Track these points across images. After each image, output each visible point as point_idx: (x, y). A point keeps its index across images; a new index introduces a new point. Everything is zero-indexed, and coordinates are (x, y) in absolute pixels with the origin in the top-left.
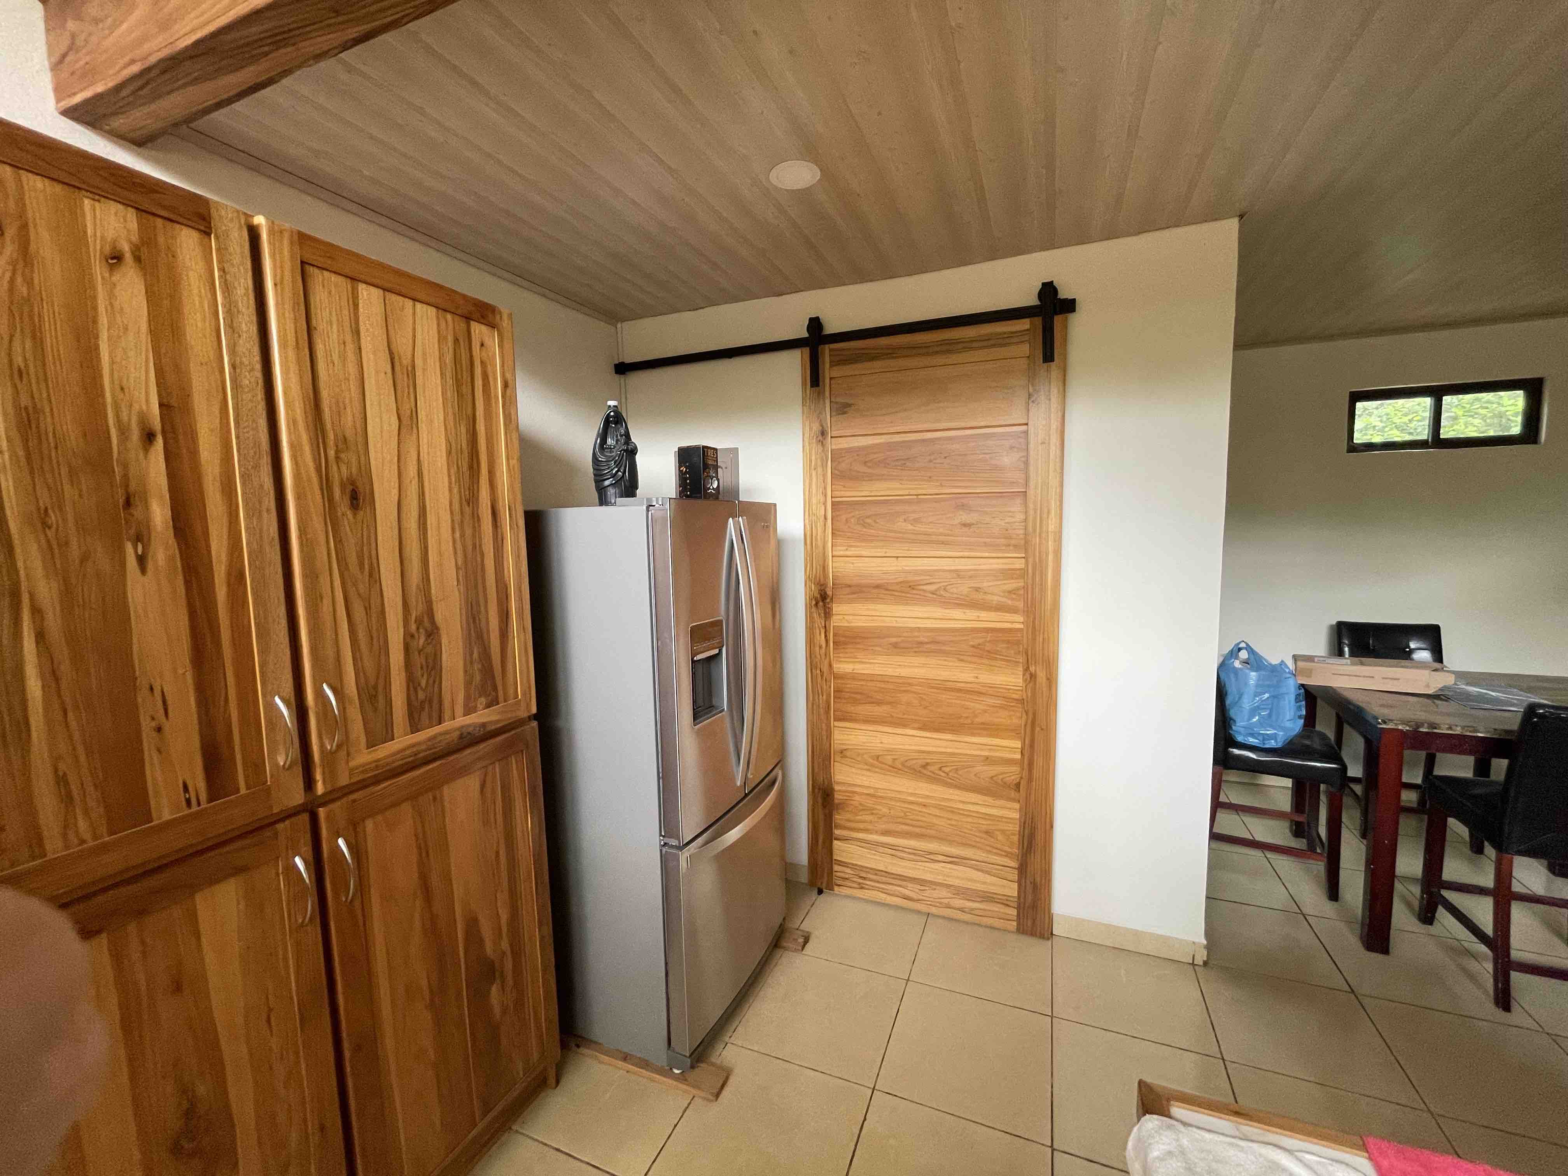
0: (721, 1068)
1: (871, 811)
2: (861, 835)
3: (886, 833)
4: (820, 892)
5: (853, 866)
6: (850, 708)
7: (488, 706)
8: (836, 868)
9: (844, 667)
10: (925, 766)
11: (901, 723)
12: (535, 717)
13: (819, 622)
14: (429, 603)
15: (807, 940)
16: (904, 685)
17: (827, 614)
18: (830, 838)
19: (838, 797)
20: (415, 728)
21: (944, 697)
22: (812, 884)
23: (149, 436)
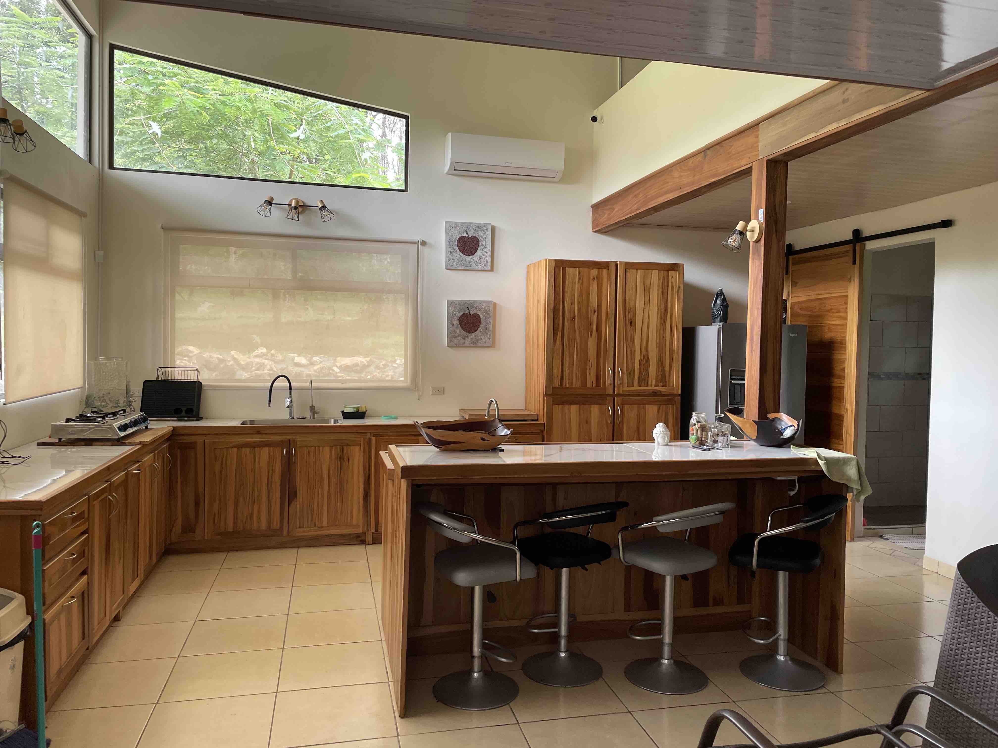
7: (664, 386)
12: (680, 395)
14: (648, 352)
20: (640, 385)
23: (595, 312)
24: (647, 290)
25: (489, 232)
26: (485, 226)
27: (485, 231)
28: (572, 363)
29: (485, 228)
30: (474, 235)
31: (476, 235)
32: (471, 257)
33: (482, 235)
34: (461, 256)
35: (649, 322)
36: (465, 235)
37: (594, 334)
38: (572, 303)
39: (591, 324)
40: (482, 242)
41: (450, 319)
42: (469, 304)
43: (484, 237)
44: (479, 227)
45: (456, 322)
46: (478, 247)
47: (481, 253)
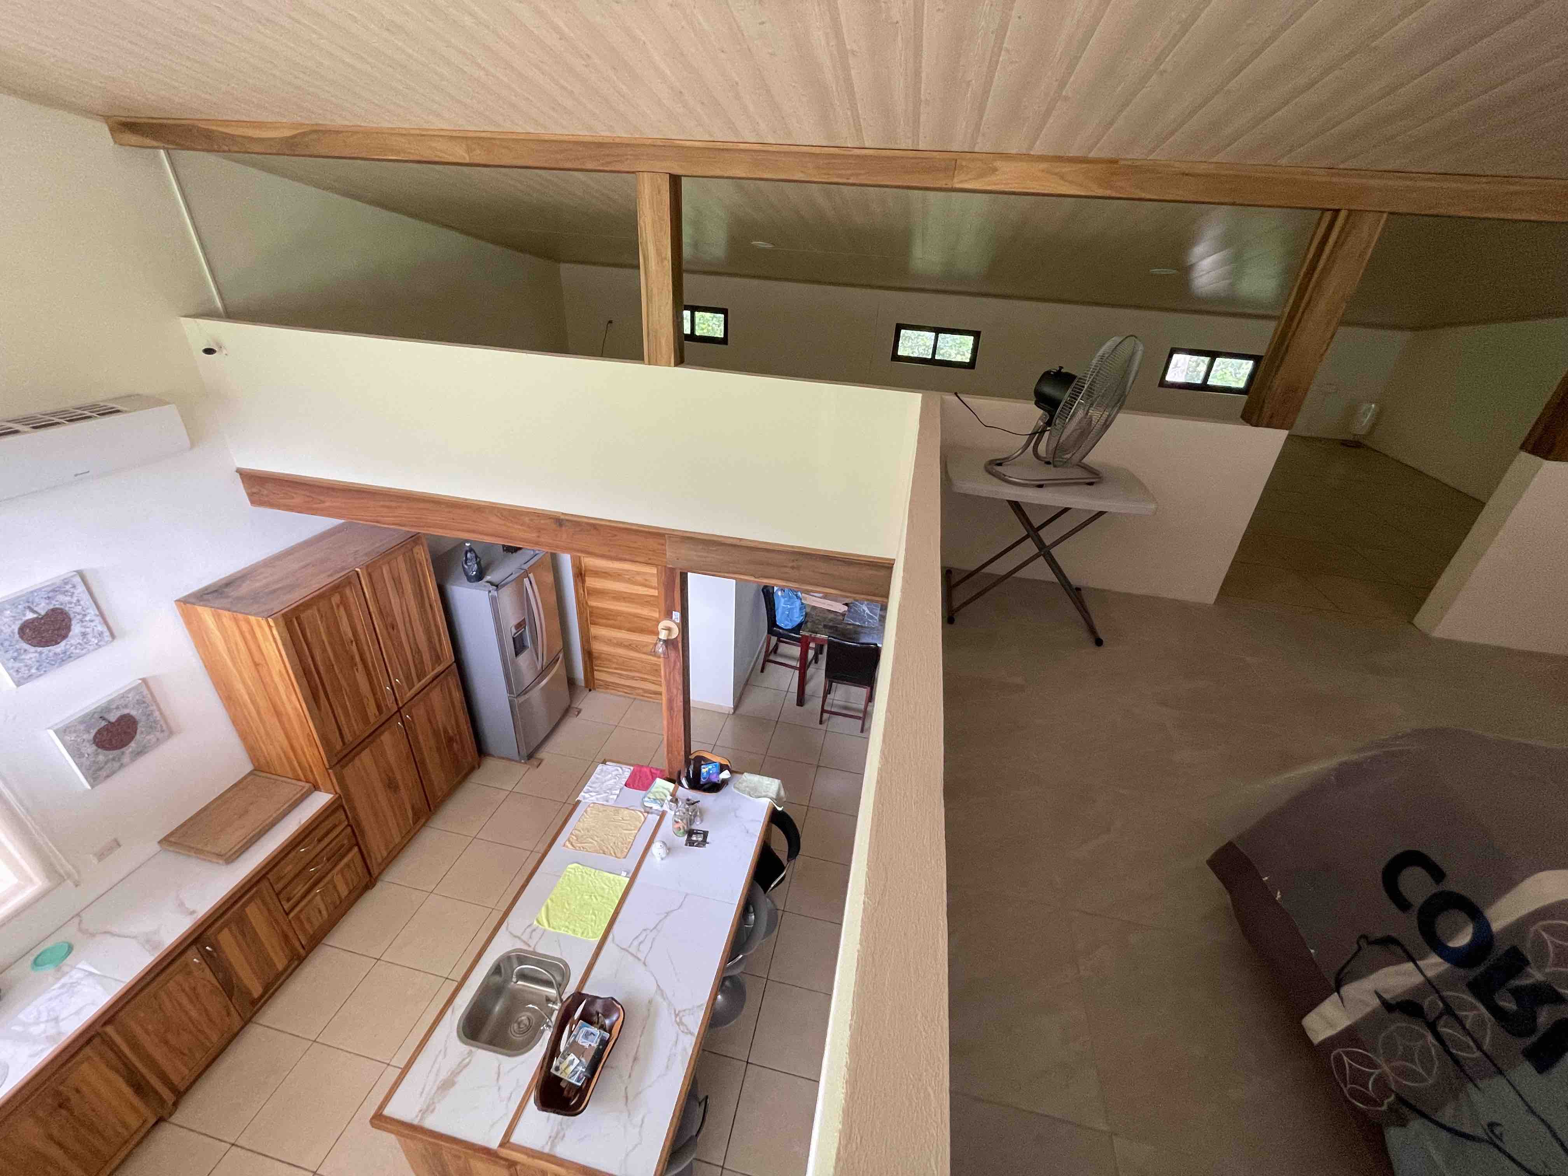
0: (540, 759)
1: (610, 661)
2: (605, 669)
3: (616, 669)
4: (590, 690)
5: (602, 681)
6: (597, 620)
7: (439, 665)
8: (596, 681)
9: (593, 603)
10: (630, 645)
11: (620, 628)
12: (455, 662)
13: (580, 584)
14: (417, 645)
15: (579, 712)
16: (619, 613)
17: (583, 582)
18: (592, 670)
19: (595, 655)
20: (420, 681)
21: (635, 619)
22: (586, 687)
23: (352, 642)
24: (397, 582)
25: (81, 588)
26: (66, 583)
27: (72, 590)
28: (347, 714)
29: (68, 587)
30: (51, 607)
31: (55, 604)
32: (63, 644)
33: (68, 599)
34: (41, 653)
35: (409, 616)
36: (30, 616)
37: (360, 666)
38: (324, 650)
39: (353, 658)
40: (73, 610)
41: (76, 753)
42: (101, 712)
43: (74, 600)
44: (56, 590)
45: (91, 749)
46: (70, 620)
47: (82, 626)
